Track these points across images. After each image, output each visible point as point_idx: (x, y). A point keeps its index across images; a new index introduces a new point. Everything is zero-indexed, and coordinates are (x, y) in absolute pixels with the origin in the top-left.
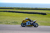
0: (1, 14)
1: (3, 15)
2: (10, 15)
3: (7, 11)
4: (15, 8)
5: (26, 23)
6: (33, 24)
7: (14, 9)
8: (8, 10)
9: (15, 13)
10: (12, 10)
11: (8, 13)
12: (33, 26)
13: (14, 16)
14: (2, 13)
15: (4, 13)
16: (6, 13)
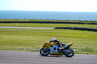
0: (60, 33)
1: (63, 34)
2: (78, 35)
3: (71, 29)
4: (87, 21)
5: (50, 48)
6: (64, 50)
7: (84, 24)
8: (73, 26)
9: (86, 31)
10: (80, 25)
11: (73, 31)
12: (64, 56)
13: (84, 38)
14: (62, 32)
15: (65, 32)
16: (69, 31)
